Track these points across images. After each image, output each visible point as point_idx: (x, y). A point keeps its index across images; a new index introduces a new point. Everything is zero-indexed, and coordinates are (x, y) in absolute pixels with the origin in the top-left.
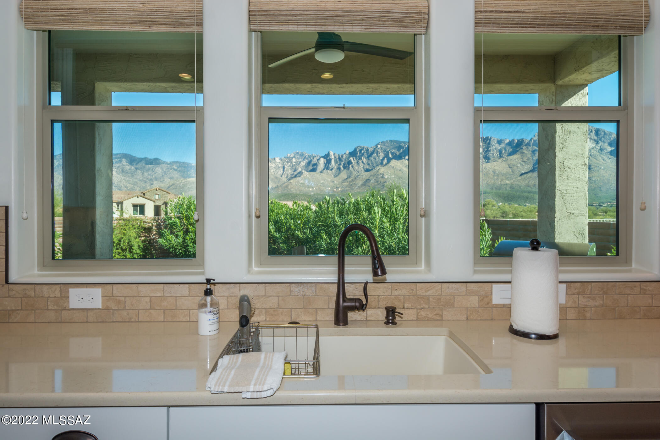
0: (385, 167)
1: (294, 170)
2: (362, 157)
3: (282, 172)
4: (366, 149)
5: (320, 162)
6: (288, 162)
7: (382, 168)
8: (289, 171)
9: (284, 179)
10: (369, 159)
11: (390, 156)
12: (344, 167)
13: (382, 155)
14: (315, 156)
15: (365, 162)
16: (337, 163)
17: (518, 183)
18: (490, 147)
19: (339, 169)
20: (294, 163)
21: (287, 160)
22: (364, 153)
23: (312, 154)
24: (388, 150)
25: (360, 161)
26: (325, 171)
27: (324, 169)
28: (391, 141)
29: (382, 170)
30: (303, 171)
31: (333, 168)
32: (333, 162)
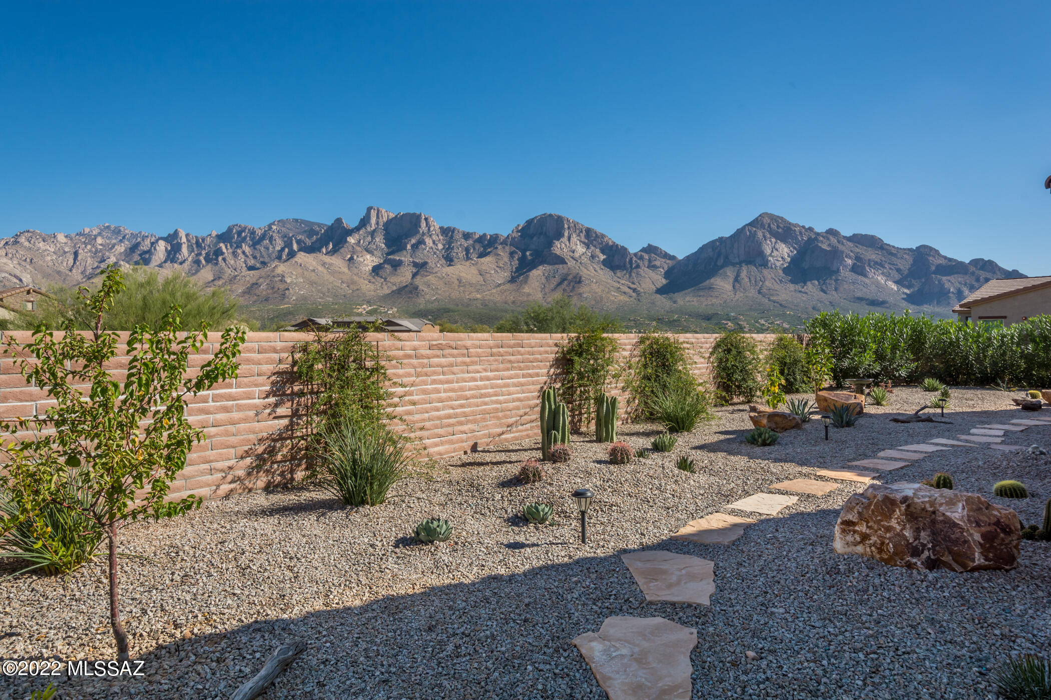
0: (286, 264)
1: (99, 260)
2: (243, 245)
3: (71, 261)
4: (249, 230)
5: (157, 248)
6: (85, 244)
7: (282, 265)
8: (88, 262)
9: (76, 275)
10: (255, 249)
11: (295, 247)
12: (208, 260)
13: (279, 244)
14: (147, 237)
15: (248, 254)
16: (193, 251)
17: (492, 298)
18: (453, 242)
19: (197, 262)
20: (101, 247)
21: (83, 240)
22: (245, 237)
23: (140, 233)
24: (291, 235)
25: (239, 251)
26: (168, 264)
27: (165, 262)
28: (297, 220)
29: (281, 268)
30: (122, 263)
31: (185, 260)
32: (185, 249)
